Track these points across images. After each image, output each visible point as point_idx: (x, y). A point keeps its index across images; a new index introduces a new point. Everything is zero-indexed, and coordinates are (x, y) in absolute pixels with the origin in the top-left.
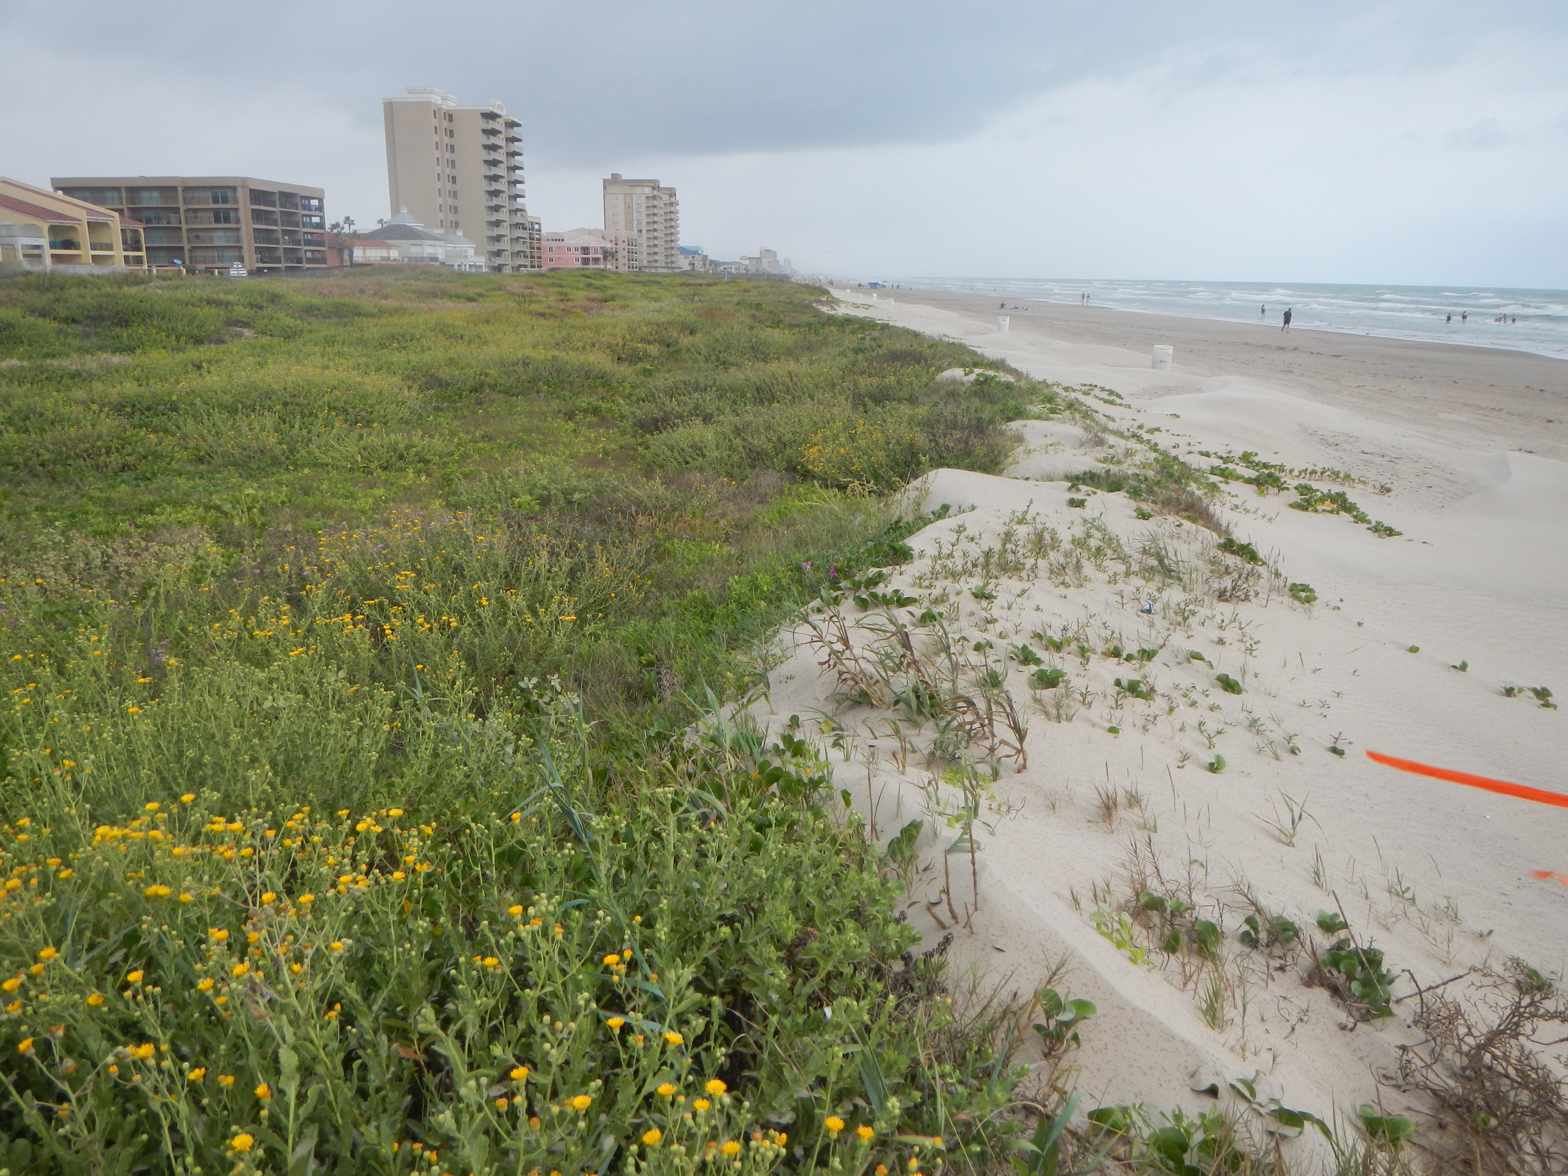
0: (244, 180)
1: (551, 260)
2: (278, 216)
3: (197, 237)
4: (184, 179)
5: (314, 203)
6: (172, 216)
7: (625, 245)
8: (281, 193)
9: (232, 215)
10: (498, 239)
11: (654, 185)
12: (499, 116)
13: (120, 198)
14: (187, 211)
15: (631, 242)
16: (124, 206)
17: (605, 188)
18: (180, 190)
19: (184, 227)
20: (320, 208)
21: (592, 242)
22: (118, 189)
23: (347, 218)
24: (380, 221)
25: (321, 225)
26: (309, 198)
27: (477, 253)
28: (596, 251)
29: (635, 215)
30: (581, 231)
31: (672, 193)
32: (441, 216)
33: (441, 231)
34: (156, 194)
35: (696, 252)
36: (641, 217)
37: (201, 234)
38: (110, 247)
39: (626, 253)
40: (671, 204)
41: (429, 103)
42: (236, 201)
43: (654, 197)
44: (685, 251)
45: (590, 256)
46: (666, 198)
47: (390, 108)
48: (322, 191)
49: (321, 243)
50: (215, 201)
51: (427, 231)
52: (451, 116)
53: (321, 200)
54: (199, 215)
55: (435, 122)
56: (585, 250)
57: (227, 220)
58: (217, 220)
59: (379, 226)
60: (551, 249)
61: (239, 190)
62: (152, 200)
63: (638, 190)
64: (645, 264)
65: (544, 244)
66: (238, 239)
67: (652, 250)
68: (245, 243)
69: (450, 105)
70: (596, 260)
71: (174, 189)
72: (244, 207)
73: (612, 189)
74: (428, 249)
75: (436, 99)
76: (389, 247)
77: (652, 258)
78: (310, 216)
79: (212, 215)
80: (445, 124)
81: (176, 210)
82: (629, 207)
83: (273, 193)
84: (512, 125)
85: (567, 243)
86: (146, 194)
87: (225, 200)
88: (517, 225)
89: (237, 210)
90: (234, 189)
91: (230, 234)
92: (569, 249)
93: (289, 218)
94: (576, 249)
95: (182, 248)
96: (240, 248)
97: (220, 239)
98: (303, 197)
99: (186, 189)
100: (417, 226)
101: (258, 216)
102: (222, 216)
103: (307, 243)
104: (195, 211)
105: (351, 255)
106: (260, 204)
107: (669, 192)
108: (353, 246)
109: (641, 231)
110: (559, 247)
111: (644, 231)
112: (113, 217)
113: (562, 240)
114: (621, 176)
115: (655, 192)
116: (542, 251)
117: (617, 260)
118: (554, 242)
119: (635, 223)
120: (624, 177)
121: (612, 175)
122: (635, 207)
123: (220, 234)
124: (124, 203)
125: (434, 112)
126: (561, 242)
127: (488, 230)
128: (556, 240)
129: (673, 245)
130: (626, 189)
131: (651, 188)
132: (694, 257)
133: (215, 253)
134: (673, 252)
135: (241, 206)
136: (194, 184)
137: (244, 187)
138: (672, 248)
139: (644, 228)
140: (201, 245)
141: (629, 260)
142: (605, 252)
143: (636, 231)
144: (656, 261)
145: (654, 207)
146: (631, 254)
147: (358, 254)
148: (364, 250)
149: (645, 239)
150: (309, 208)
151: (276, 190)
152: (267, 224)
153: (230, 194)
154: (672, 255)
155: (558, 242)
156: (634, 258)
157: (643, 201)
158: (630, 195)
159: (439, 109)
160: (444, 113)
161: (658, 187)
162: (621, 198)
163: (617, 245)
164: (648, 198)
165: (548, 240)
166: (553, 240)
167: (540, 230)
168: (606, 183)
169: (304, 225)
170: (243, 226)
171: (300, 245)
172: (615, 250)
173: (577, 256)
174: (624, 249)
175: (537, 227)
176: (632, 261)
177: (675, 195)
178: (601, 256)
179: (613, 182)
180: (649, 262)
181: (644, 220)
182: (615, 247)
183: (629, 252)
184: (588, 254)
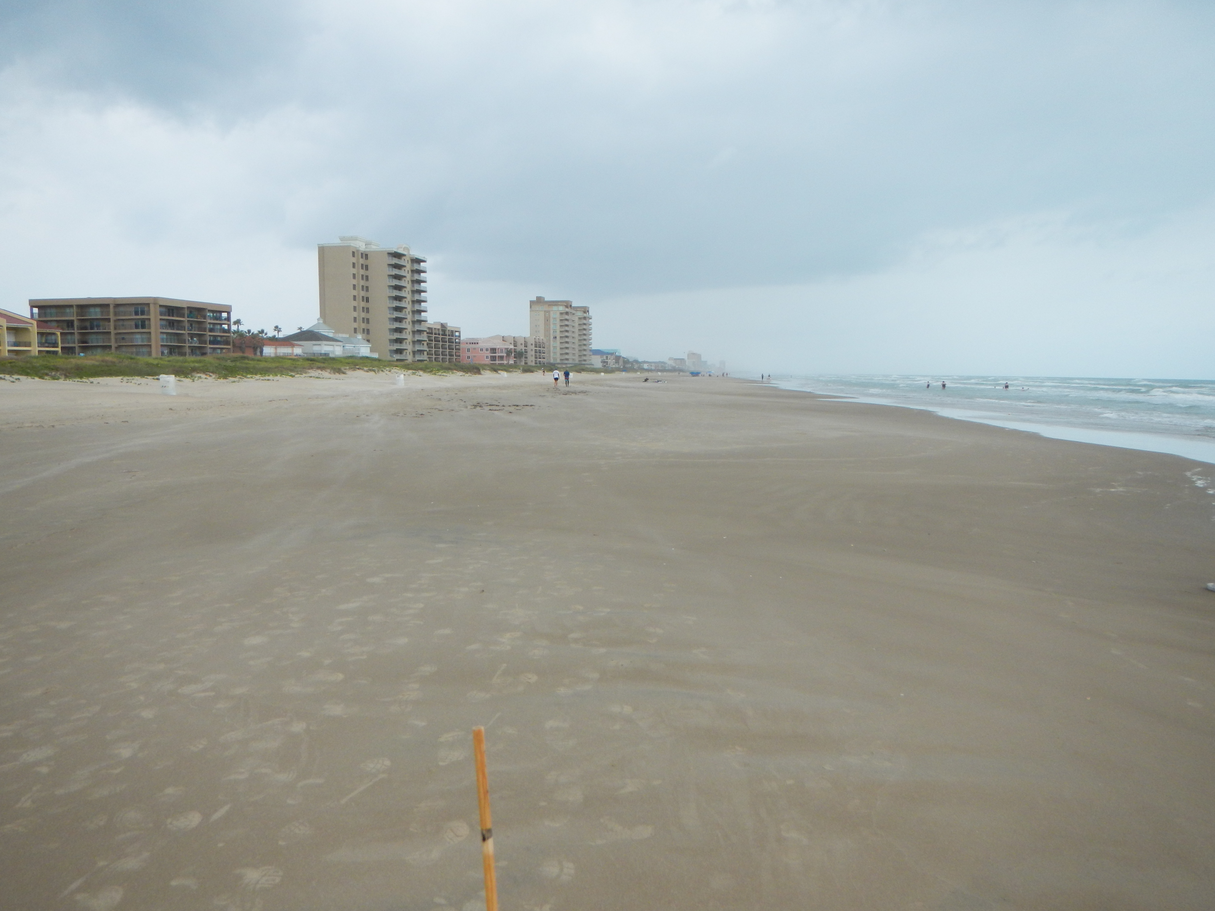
0: (155, 299)
1: (469, 357)
2: (187, 325)
3: (123, 339)
5: (224, 315)
6: (107, 323)
7: (533, 348)
8: (188, 308)
9: (147, 323)
10: (400, 341)
11: (567, 304)
12: (404, 255)
13: (73, 312)
14: (116, 321)
15: (542, 345)
16: (74, 318)
17: (531, 307)
18: (111, 307)
19: (113, 332)
20: (228, 319)
21: (499, 345)
22: (71, 306)
23: (276, 327)
24: (300, 328)
25: (228, 331)
26: (221, 312)
28: (502, 350)
29: (552, 326)
30: (492, 337)
31: (586, 310)
32: (352, 325)
33: (346, 336)
34: (98, 310)
35: (612, 354)
36: (556, 327)
37: (126, 336)
38: (29, 344)
39: (533, 353)
40: (585, 318)
41: (349, 247)
42: (149, 314)
43: (567, 313)
44: (597, 352)
45: (497, 355)
46: (579, 314)
47: (323, 251)
48: (230, 307)
49: (226, 343)
50: (136, 313)
52: (367, 255)
53: (229, 313)
54: (124, 323)
55: (354, 260)
56: (493, 350)
57: (143, 327)
58: (137, 327)
59: (299, 331)
60: (468, 350)
61: (152, 306)
62: (94, 313)
63: (555, 308)
64: (558, 361)
65: (462, 346)
66: (149, 339)
68: (153, 343)
69: (373, 248)
70: (501, 358)
71: (108, 306)
72: (154, 317)
73: (537, 307)
74: (324, 348)
75: (357, 244)
76: (293, 346)
78: (221, 324)
79: (133, 323)
80: (362, 261)
81: (109, 320)
82: (547, 320)
83: (183, 308)
84: (418, 261)
85: (481, 345)
86: (92, 310)
87: (143, 313)
88: (420, 332)
89: (149, 319)
90: (148, 305)
91: (145, 336)
92: (482, 350)
93: (196, 325)
94: (487, 350)
95: (111, 346)
96: (150, 346)
97: (138, 340)
98: (213, 311)
99: (117, 306)
100: (326, 332)
101: (168, 323)
102: (143, 324)
103: (211, 342)
104: (121, 320)
105: (261, 352)
106: (173, 316)
107: (583, 310)
108: (263, 346)
109: (556, 337)
110: (475, 349)
111: (558, 338)
112: (32, 324)
113: (477, 343)
114: (544, 298)
115: (567, 310)
116: (461, 351)
117: (526, 358)
118: (471, 345)
119: (552, 332)
120: (546, 300)
121: (537, 297)
122: (552, 320)
123: (138, 336)
124: (73, 316)
125: (353, 253)
126: (476, 345)
127: (390, 335)
128: (473, 343)
129: (585, 348)
130: (546, 308)
131: (564, 307)
132: (607, 357)
133: (134, 350)
134: (585, 353)
135: (152, 317)
136: (124, 302)
137: (155, 304)
138: (585, 350)
139: (558, 335)
140: (124, 344)
141: (536, 358)
142: (509, 352)
143: (552, 337)
144: (567, 359)
145: (567, 320)
146: (538, 354)
147: (268, 351)
148: (276, 348)
149: (558, 343)
150: (220, 318)
151: (185, 306)
152: (178, 329)
153: (146, 309)
154: (585, 355)
155: (474, 345)
156: (542, 356)
157: (558, 316)
158: (549, 312)
159: (358, 251)
160: (362, 254)
161: (571, 306)
162: (542, 314)
163: (526, 346)
164: (561, 314)
165: (467, 343)
166: (470, 343)
167: (459, 336)
168: (532, 303)
169: (211, 330)
170: (152, 330)
171: (206, 344)
172: (523, 350)
173: (487, 355)
174: (532, 350)
175: (457, 334)
176: (540, 358)
177: (588, 311)
178: (505, 355)
179: (539, 301)
180: (561, 360)
181: (558, 329)
182: (523, 348)
183: (536, 352)
184: (495, 353)
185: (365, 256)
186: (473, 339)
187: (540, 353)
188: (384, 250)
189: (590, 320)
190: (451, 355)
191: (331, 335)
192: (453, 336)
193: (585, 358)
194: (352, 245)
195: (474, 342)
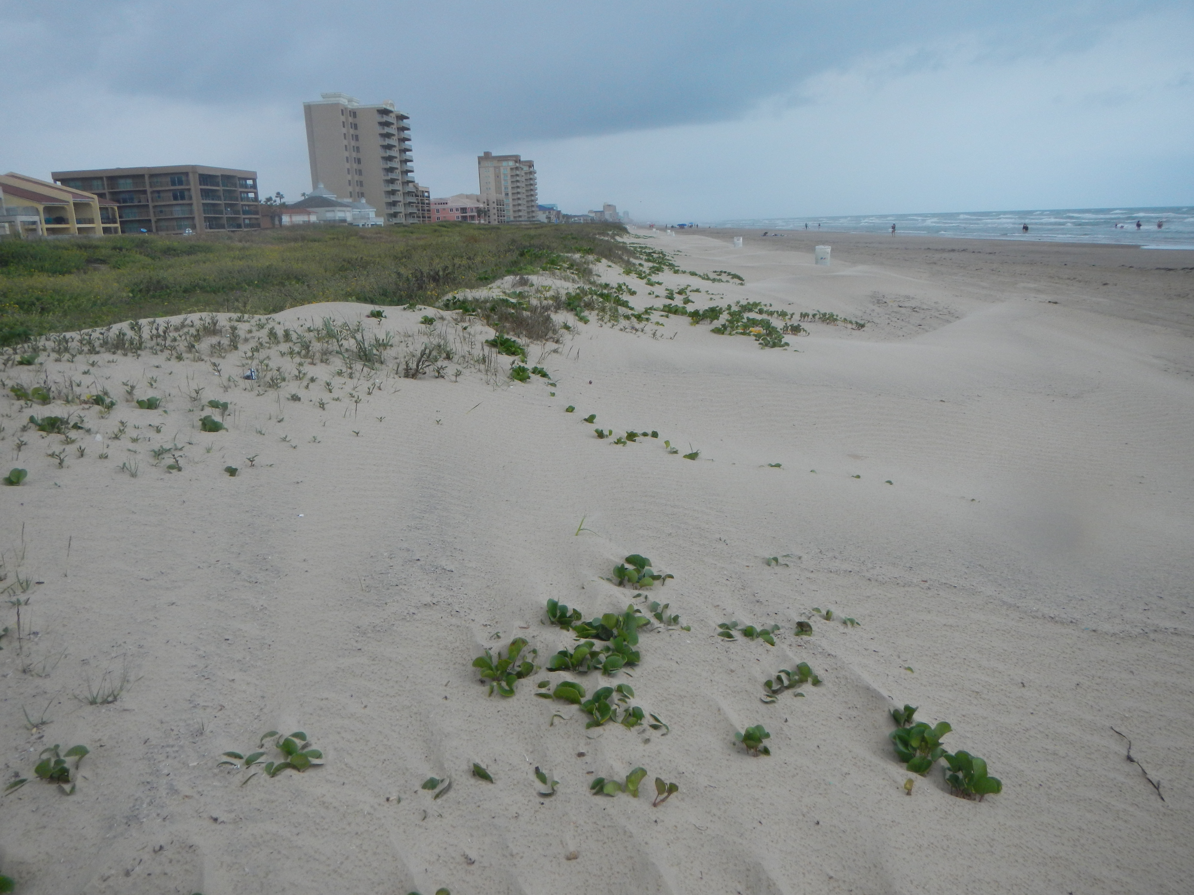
0: (194, 167)
1: (439, 218)
2: (221, 194)
3: (161, 212)
4: (149, 169)
5: (250, 182)
6: (142, 196)
7: (495, 205)
8: (222, 176)
9: (186, 193)
10: (394, 204)
11: (516, 159)
12: (391, 112)
13: (103, 185)
14: (153, 192)
15: (499, 203)
16: (106, 191)
17: (479, 163)
18: (147, 177)
19: (151, 204)
20: (254, 186)
21: (469, 204)
22: (101, 178)
23: (278, 194)
24: (304, 195)
25: (256, 199)
26: (246, 179)
27: (378, 215)
28: (472, 211)
29: (503, 182)
30: (461, 196)
31: (530, 164)
32: (350, 189)
33: (349, 200)
34: (129, 181)
35: (552, 209)
36: (507, 183)
37: (163, 209)
38: (91, 221)
39: (495, 211)
40: (531, 173)
41: (337, 105)
42: (188, 183)
43: (517, 168)
44: (542, 208)
45: (468, 214)
46: (526, 169)
47: (309, 110)
49: (256, 213)
50: (173, 183)
51: (339, 200)
53: (254, 180)
54: (162, 195)
55: (343, 118)
56: (464, 210)
57: (183, 198)
58: (175, 198)
59: (303, 198)
60: (438, 211)
61: (191, 175)
62: (126, 186)
63: (505, 164)
64: (512, 219)
65: (432, 207)
66: (191, 211)
67: (517, 208)
68: (196, 215)
69: (355, 105)
70: (472, 217)
71: (142, 176)
72: (195, 187)
73: (485, 164)
74: (339, 214)
75: (344, 101)
76: (309, 213)
77: (517, 214)
78: (247, 193)
79: (170, 194)
80: (351, 119)
81: (145, 192)
82: (498, 176)
83: (217, 177)
84: (401, 118)
85: (450, 205)
86: (122, 181)
87: (181, 183)
88: (409, 193)
89: (189, 190)
90: (187, 174)
91: (185, 208)
92: (451, 210)
93: (229, 194)
94: (457, 210)
95: (150, 221)
96: (193, 218)
97: (178, 212)
98: (240, 179)
99: (152, 176)
100: (332, 197)
101: (205, 194)
102: (179, 195)
103: (245, 212)
104: (158, 192)
105: (280, 220)
106: (207, 185)
107: (528, 164)
108: (282, 214)
109: (508, 194)
110: (444, 209)
111: (510, 194)
112: (93, 198)
113: (446, 203)
114: (491, 153)
115: (517, 165)
116: (431, 212)
117: (489, 217)
118: (440, 205)
119: (503, 188)
120: (494, 154)
121: (485, 153)
122: (502, 176)
123: (178, 208)
124: (104, 189)
125: (342, 111)
126: (446, 205)
127: (386, 198)
128: (441, 204)
129: (533, 204)
130: (495, 163)
131: (514, 162)
132: (550, 212)
133: (175, 223)
134: (533, 209)
135: (192, 187)
136: (157, 172)
137: (194, 172)
138: (532, 206)
139: (510, 192)
140: (164, 217)
141: (498, 216)
142: (479, 211)
143: (503, 194)
144: (520, 216)
145: (517, 175)
146: (500, 212)
147: (286, 219)
148: (291, 217)
149: (511, 200)
150: (246, 186)
151: (219, 174)
152: (213, 199)
153: (184, 178)
154: (533, 211)
155: (443, 205)
156: (502, 215)
157: (508, 171)
158: (499, 167)
159: (346, 109)
160: (350, 111)
161: (520, 160)
162: (492, 170)
163: (488, 205)
164: (512, 169)
165: (435, 204)
166: (439, 204)
167: (429, 197)
168: (480, 159)
169: (242, 199)
170: (194, 201)
171: (239, 214)
172: (486, 209)
173: (457, 215)
174: (494, 208)
175: (426, 194)
176: (501, 217)
177: (533, 166)
178: (476, 214)
179: (485, 158)
180: (515, 217)
181: (510, 185)
182: (486, 207)
183: (498, 210)
184: (466, 213)
185: (354, 114)
186: (441, 199)
187: (501, 211)
188: (373, 106)
189: (535, 175)
190: (424, 217)
191: (334, 199)
192: (423, 197)
193: (534, 214)
194: (340, 102)
195: (440, 202)
